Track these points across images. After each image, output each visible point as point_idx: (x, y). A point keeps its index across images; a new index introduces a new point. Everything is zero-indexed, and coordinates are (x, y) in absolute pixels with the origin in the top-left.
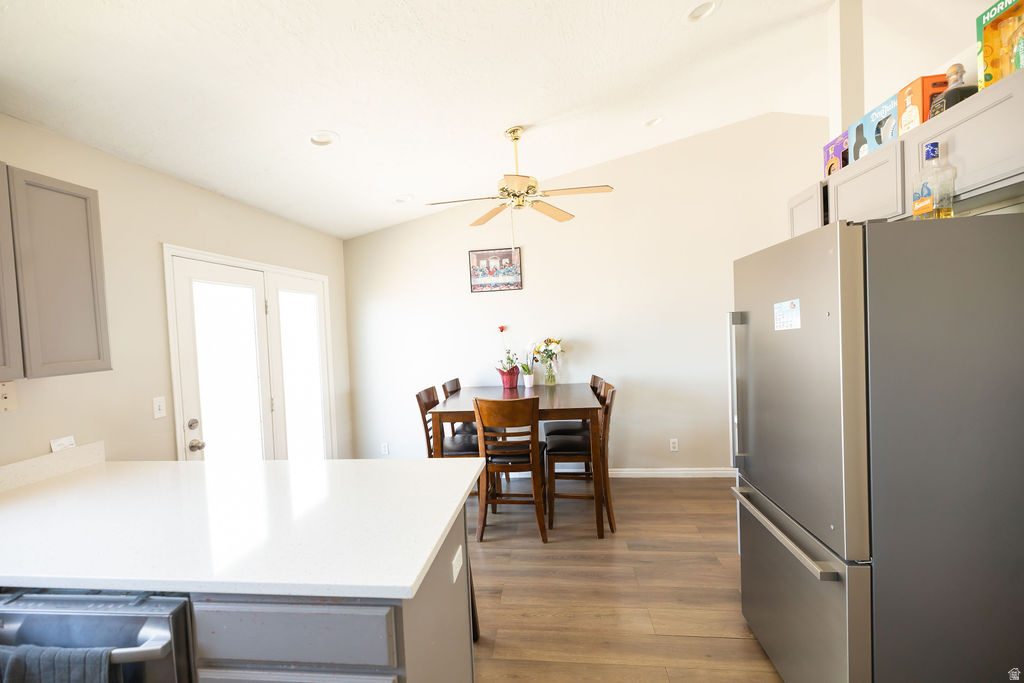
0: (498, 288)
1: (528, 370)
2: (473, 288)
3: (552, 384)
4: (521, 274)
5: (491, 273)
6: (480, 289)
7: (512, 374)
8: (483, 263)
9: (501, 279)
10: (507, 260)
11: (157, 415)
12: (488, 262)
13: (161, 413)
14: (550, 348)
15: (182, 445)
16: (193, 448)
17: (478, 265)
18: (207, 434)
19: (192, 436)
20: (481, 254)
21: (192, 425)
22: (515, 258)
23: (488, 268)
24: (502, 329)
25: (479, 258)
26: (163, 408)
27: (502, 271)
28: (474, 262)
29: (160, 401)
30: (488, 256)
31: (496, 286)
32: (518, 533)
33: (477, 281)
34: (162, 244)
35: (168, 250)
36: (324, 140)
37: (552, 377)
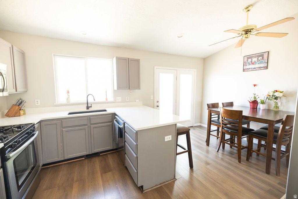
0: (255, 69)
1: (263, 103)
2: (244, 70)
3: (277, 110)
4: (267, 63)
5: (253, 64)
6: (247, 70)
7: (255, 103)
8: (250, 60)
9: (257, 66)
10: (261, 58)
11: (151, 99)
12: (252, 60)
13: (152, 98)
14: (275, 94)
15: (155, 106)
16: (158, 106)
17: (247, 61)
18: (161, 104)
19: (157, 104)
20: (249, 57)
21: (158, 102)
22: (266, 56)
23: (251, 62)
24: (255, 85)
25: (248, 58)
26: (152, 97)
27: (258, 62)
28: (246, 60)
29: (152, 96)
30: (252, 57)
31: (254, 68)
32: (233, 156)
33: (245, 67)
34: (154, 67)
35: (155, 67)
36: (180, 36)
37: (277, 107)
